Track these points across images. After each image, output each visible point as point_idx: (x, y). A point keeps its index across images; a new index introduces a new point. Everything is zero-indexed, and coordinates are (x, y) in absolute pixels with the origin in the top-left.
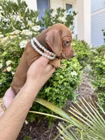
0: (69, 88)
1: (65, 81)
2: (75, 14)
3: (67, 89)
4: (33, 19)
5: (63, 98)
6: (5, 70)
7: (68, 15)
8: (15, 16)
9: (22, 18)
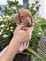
0: (37, 39)
1: (35, 37)
2: (40, 6)
3: (36, 40)
4: (21, 9)
5: (34, 44)
6: (10, 31)
7: (37, 7)
8: (13, 7)
9: (17, 8)
